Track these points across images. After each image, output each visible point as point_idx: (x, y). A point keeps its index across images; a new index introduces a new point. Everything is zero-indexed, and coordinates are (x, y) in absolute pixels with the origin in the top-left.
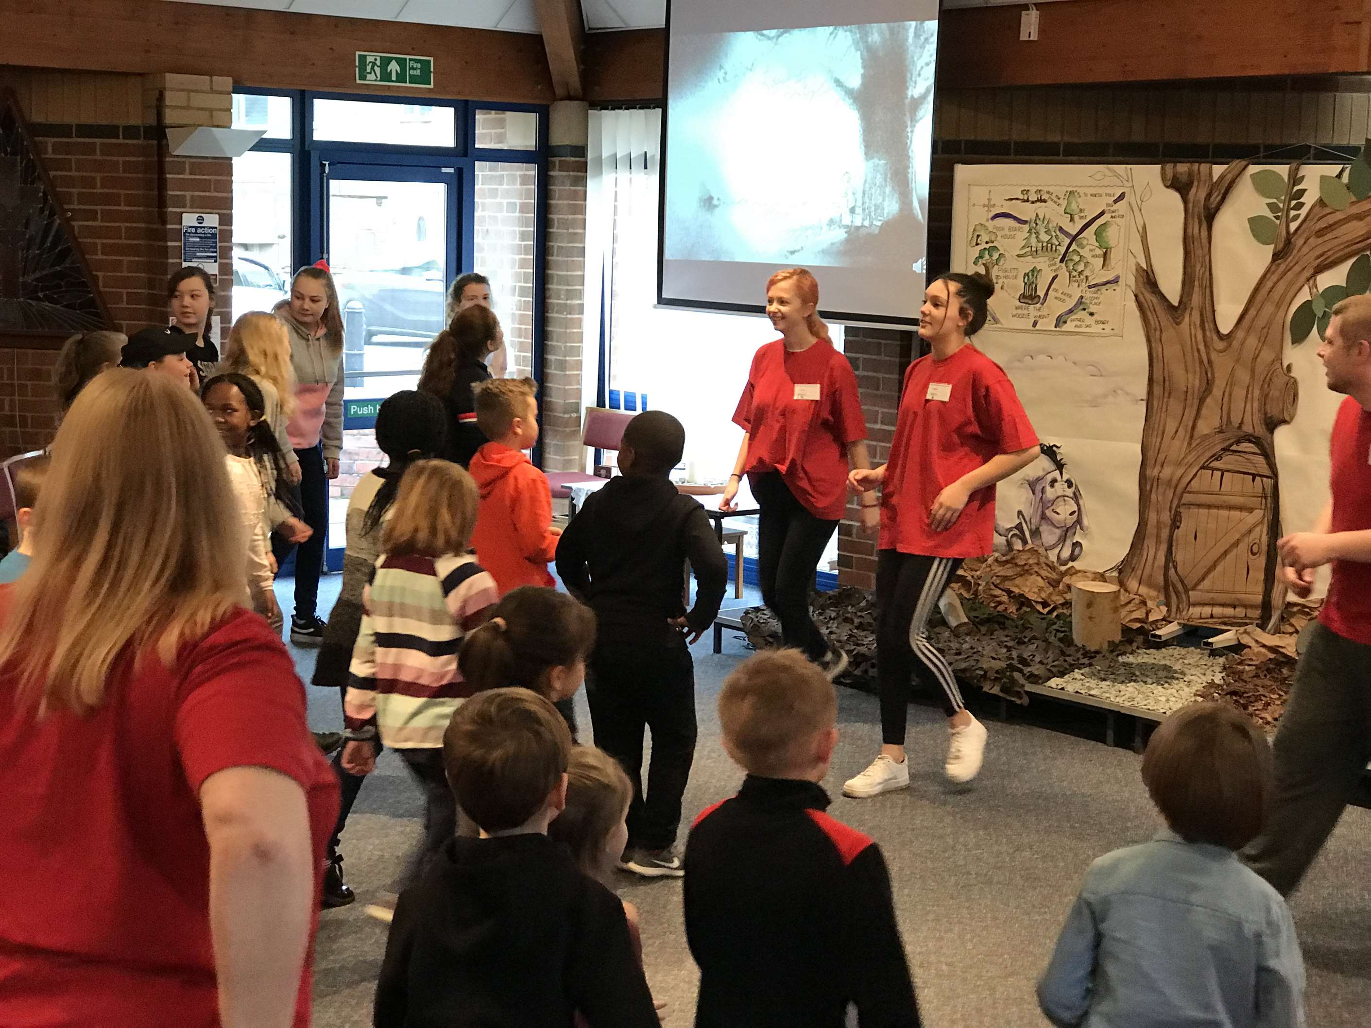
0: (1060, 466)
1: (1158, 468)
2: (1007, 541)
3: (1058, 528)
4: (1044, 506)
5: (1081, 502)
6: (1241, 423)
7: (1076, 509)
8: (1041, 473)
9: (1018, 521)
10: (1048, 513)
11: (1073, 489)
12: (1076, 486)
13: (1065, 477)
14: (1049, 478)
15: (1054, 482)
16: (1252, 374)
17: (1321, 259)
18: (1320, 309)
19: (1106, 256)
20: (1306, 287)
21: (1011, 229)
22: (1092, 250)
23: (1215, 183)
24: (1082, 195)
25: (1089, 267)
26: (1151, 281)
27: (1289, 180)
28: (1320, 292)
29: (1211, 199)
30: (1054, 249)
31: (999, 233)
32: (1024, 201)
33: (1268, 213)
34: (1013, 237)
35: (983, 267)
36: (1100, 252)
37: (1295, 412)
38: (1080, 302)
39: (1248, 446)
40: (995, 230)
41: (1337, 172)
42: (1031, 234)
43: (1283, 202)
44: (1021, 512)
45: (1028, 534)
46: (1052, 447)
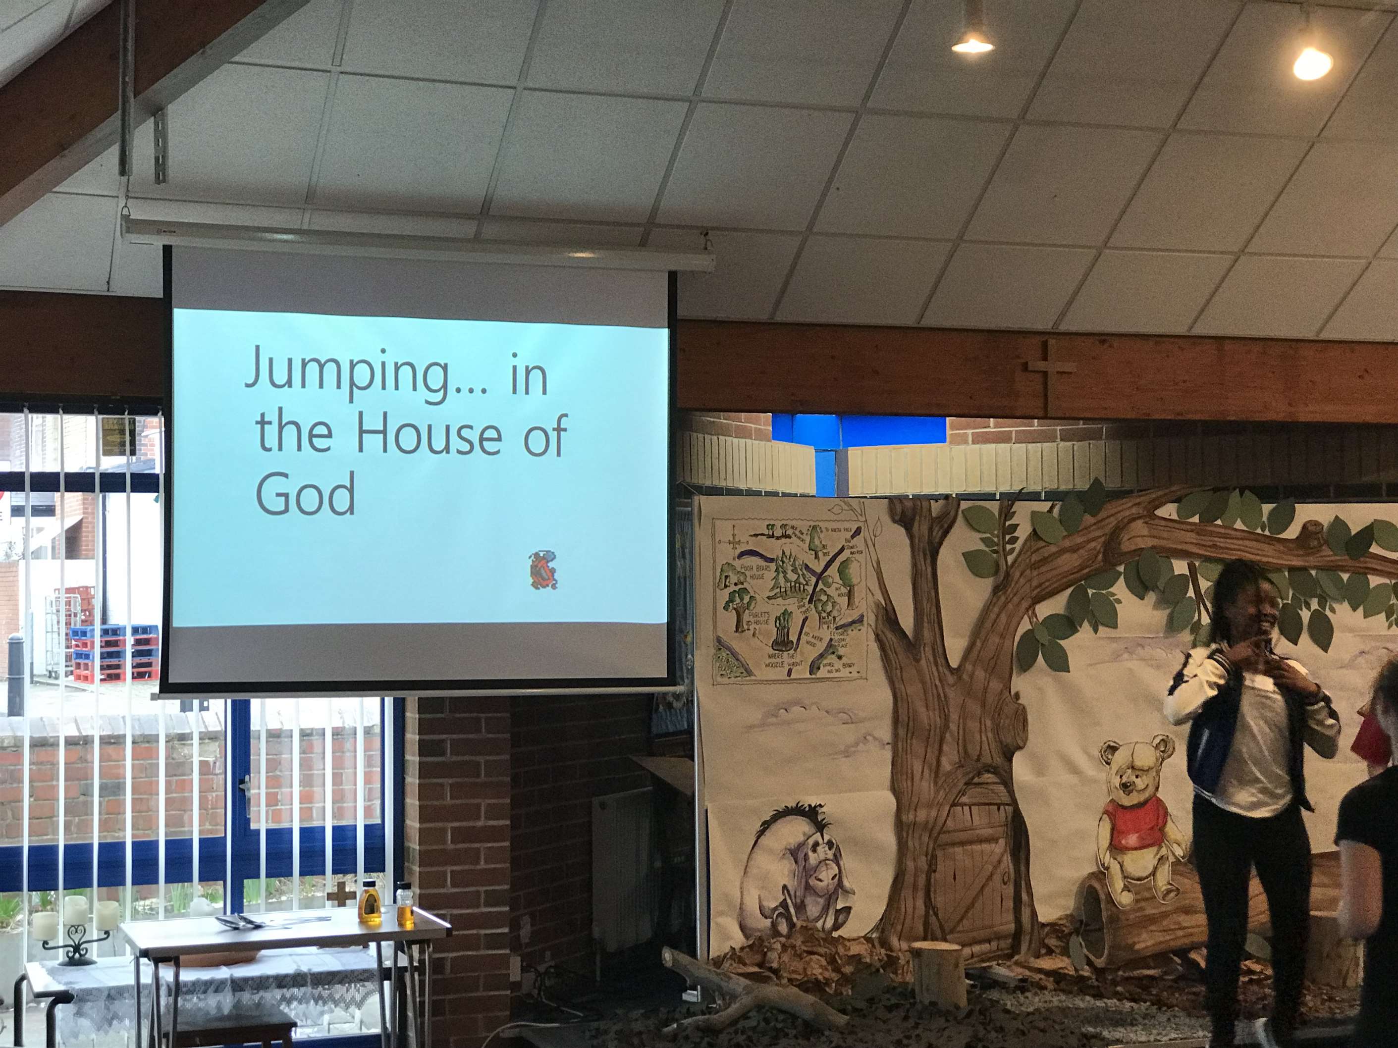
0: (820, 827)
1: (912, 813)
2: (772, 922)
3: (821, 897)
4: (807, 873)
5: (841, 863)
6: (979, 756)
7: (837, 871)
8: (801, 838)
9: (782, 898)
10: (812, 882)
11: (834, 850)
12: (838, 846)
13: (827, 838)
14: (811, 842)
15: (816, 845)
16: (983, 705)
17: (1038, 590)
18: (1043, 637)
19: (850, 595)
20: (1026, 617)
21: (759, 568)
22: (837, 589)
23: (936, 518)
24: (824, 530)
25: (837, 607)
26: (890, 619)
27: (1000, 515)
28: (1041, 621)
29: (934, 534)
30: (802, 588)
31: (747, 573)
32: (769, 537)
33: (982, 547)
34: (762, 578)
35: (734, 612)
36: (844, 590)
37: (1027, 739)
38: (830, 645)
39: (988, 777)
40: (743, 571)
41: (1048, 508)
42: (778, 574)
43: (998, 537)
44: (785, 887)
45: (792, 910)
46: (815, 807)
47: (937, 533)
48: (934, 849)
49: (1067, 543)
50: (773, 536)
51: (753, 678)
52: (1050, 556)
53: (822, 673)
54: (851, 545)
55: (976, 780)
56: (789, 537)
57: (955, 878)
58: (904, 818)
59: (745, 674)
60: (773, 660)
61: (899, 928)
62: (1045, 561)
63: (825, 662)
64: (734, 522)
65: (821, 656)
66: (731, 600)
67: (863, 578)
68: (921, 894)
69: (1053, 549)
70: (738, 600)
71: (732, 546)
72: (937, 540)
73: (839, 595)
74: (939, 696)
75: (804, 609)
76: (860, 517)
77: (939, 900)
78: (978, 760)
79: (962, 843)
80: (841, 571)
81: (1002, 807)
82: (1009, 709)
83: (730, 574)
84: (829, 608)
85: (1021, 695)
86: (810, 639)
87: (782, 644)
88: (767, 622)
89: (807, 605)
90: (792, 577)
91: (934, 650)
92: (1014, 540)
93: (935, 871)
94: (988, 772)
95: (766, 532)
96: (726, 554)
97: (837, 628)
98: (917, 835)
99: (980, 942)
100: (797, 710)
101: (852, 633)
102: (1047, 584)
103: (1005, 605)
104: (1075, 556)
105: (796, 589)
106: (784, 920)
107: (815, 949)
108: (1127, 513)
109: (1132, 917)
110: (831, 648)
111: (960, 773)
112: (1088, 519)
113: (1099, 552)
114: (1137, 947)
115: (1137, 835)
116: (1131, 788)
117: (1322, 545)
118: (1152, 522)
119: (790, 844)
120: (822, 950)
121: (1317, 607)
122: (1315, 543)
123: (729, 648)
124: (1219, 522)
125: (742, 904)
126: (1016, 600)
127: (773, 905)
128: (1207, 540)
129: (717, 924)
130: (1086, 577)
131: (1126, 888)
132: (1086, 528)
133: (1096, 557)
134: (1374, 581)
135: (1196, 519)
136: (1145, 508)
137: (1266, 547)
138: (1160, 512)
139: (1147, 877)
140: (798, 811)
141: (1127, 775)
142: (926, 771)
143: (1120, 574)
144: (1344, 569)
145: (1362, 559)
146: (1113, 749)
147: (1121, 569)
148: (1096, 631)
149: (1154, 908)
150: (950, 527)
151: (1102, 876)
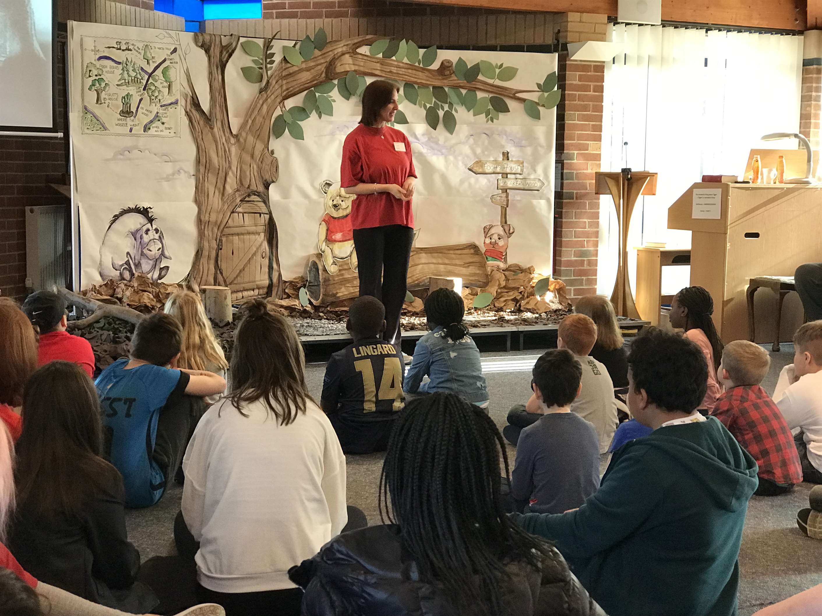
0: (151, 220)
1: (207, 215)
2: (120, 273)
3: (150, 260)
4: (142, 246)
5: (164, 242)
6: (249, 185)
7: (161, 246)
8: (139, 226)
9: (127, 259)
10: (145, 251)
11: (159, 234)
12: (161, 232)
13: (154, 227)
14: (145, 228)
15: (148, 230)
16: (252, 156)
17: (287, 92)
18: (288, 119)
19: (169, 87)
20: (279, 107)
21: (111, 67)
22: (161, 83)
23: (224, 46)
24: (153, 48)
25: (161, 94)
26: (195, 103)
27: (264, 47)
28: (287, 109)
29: (223, 56)
30: (139, 81)
31: (104, 69)
32: (118, 49)
33: (253, 65)
34: (113, 72)
35: (95, 91)
36: (166, 84)
37: (278, 176)
38: (157, 116)
39: (253, 198)
40: (101, 68)
41: (293, 45)
42: (124, 71)
43: (262, 60)
44: (128, 253)
45: (133, 267)
46: (147, 208)
47: (225, 55)
48: (221, 236)
49: (304, 66)
50: (120, 49)
51: (107, 131)
52: (293, 73)
53: (152, 131)
54: (170, 58)
55: (247, 199)
56: (131, 50)
57: (233, 254)
58: (202, 218)
59: (102, 129)
60: (120, 122)
61: (199, 280)
62: (290, 75)
63: (154, 125)
64: (95, 39)
65: (151, 122)
66: (93, 85)
67: (178, 78)
68: (212, 262)
69: (295, 69)
70: (98, 85)
71: (93, 52)
72: (225, 59)
73: (163, 87)
74: (225, 151)
75: (140, 93)
76: (176, 42)
77: (223, 265)
78: (249, 187)
79: (238, 234)
80: (164, 73)
81: (262, 215)
82: (268, 160)
83: (93, 69)
84: (156, 94)
85: (275, 152)
86: (144, 111)
87: (127, 113)
88: (117, 99)
89: (142, 91)
90: (133, 74)
91: (222, 123)
92: (272, 62)
93: (221, 249)
94: (255, 195)
95: (116, 46)
96: (91, 57)
97: (161, 106)
98: (210, 228)
99: (247, 290)
100: (136, 152)
101: (171, 109)
102: (292, 89)
103: (266, 100)
104: (308, 73)
105: (135, 81)
106: (128, 272)
107: (145, 289)
108: (340, 50)
109: (336, 279)
110: (157, 117)
111: (237, 194)
112: (317, 53)
113: (322, 72)
114: (338, 295)
115: (341, 234)
116: (338, 207)
117: (451, 74)
118: (354, 56)
119: (131, 229)
120: (150, 290)
121: (448, 109)
122: (448, 72)
123: (91, 113)
124: (394, 58)
125: (101, 261)
126: (273, 97)
127: (121, 263)
128: (388, 69)
129: (86, 272)
130: (315, 86)
131: (334, 263)
132: (315, 58)
133: (321, 74)
134: (480, 95)
135: (380, 56)
136: (350, 48)
137: (420, 73)
138: (359, 50)
139: (346, 258)
140: (137, 210)
141: (336, 200)
142: (217, 192)
143: (335, 85)
144: (463, 87)
145: (474, 83)
146: (329, 185)
147: (336, 82)
148: (320, 117)
149: (349, 275)
150: (233, 51)
151: (320, 256)
